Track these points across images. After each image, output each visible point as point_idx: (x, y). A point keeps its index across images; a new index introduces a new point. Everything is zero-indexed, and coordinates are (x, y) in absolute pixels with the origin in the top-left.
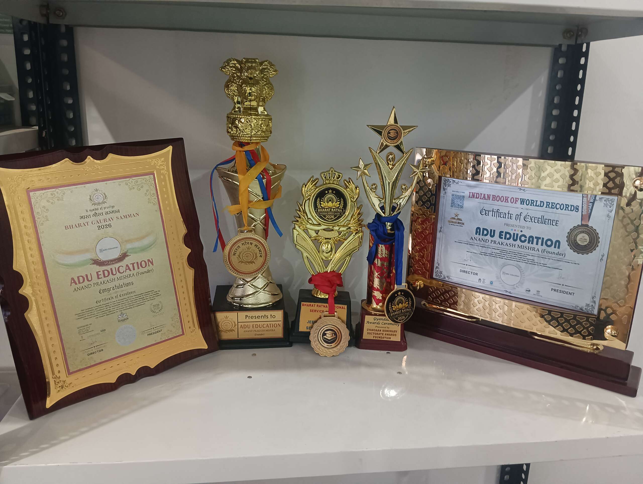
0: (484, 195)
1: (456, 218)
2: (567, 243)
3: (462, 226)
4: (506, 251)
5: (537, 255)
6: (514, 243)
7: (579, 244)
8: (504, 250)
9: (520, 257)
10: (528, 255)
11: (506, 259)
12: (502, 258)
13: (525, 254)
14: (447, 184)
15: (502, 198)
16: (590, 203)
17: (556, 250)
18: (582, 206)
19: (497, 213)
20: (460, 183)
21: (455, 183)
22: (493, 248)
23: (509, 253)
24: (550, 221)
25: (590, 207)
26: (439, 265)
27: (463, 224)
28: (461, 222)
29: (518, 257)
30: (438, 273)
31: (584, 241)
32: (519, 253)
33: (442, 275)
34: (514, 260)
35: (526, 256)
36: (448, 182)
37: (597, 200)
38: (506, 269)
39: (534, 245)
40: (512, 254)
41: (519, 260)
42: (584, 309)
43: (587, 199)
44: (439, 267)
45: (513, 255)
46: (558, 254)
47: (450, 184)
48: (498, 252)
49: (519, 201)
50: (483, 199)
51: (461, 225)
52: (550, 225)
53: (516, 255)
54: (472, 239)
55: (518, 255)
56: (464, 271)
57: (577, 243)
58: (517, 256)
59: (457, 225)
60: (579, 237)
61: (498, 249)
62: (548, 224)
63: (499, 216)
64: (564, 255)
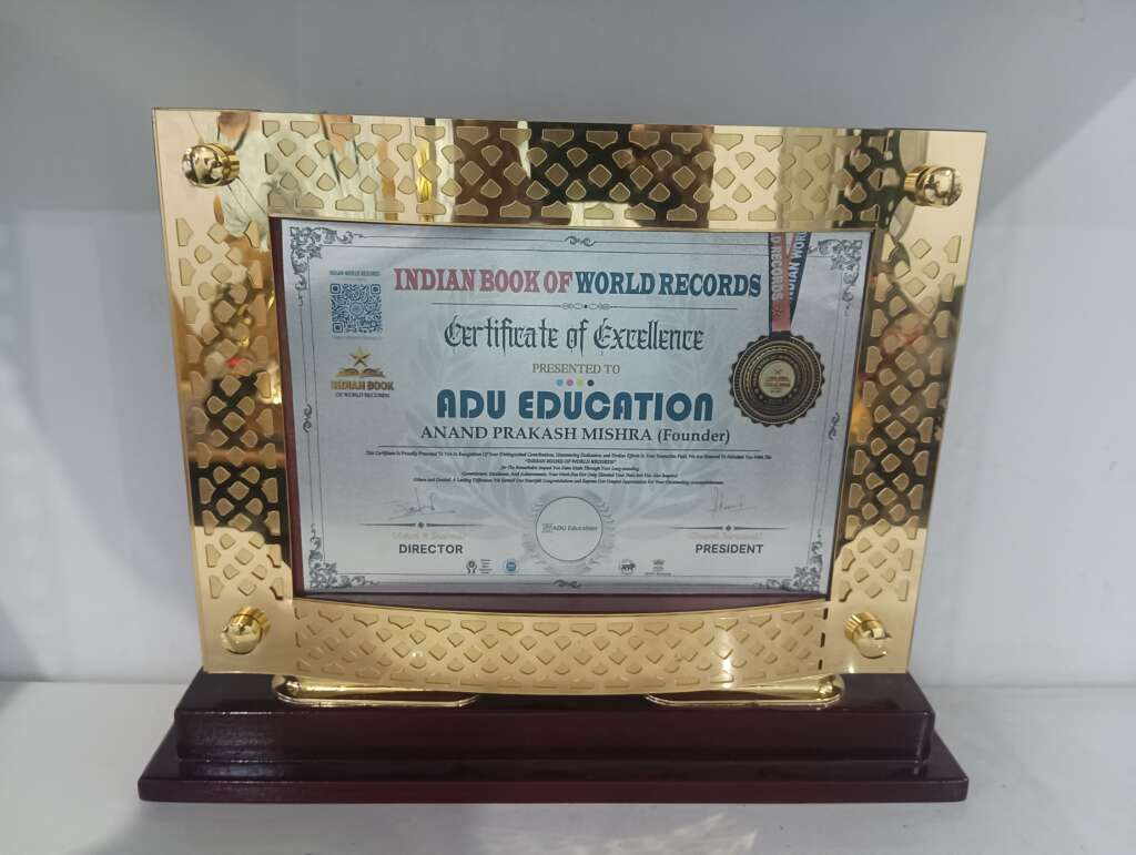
0: (453, 273)
1: (360, 368)
2: (731, 397)
3: (387, 395)
4: (548, 455)
5: (644, 452)
6: (571, 423)
7: (766, 398)
8: (540, 454)
9: (592, 468)
10: (619, 456)
11: (551, 482)
12: (540, 481)
13: (608, 456)
14: (304, 248)
15: (516, 277)
16: (794, 261)
17: (701, 427)
18: (771, 276)
19: (505, 333)
20: (356, 240)
21: (337, 243)
22: (506, 451)
23: (558, 461)
24: (675, 336)
25: (794, 275)
26: (318, 544)
27: (389, 386)
28: (380, 380)
29: (588, 468)
30: (321, 572)
31: (781, 385)
32: (588, 456)
33: (338, 577)
34: (577, 481)
35: (612, 462)
36: (310, 241)
37: (811, 252)
38: (552, 515)
39: (634, 422)
40: (568, 461)
41: (593, 478)
42: (791, 585)
43: (784, 250)
44: (320, 550)
45: (571, 465)
46: (709, 436)
47: (317, 244)
48: (521, 461)
49: (574, 283)
50: (448, 288)
51: (381, 391)
52: (679, 348)
53: (581, 461)
54: (429, 433)
55: (588, 462)
56: (415, 549)
57: (761, 393)
58: (583, 465)
59: (367, 395)
60: (768, 371)
61: (521, 455)
62: (672, 348)
63: (513, 342)
64: (725, 438)
